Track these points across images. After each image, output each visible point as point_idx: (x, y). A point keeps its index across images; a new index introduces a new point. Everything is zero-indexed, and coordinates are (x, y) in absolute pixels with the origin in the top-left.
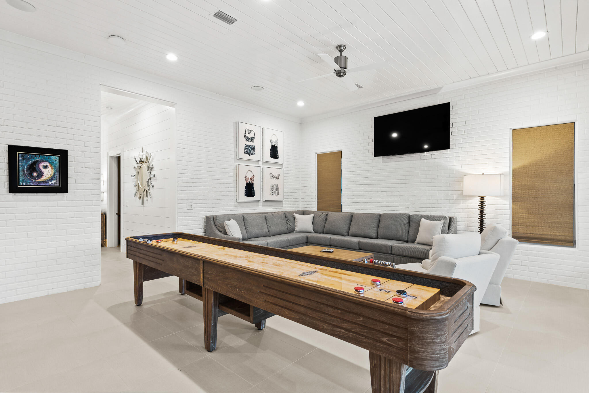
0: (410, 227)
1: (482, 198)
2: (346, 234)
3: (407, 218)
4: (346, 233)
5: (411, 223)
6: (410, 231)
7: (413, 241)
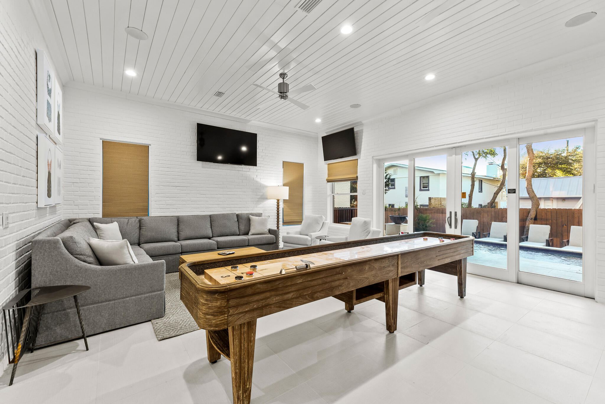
0: (239, 223)
1: (278, 200)
2: (176, 239)
3: (235, 217)
4: (176, 237)
5: (240, 220)
6: (240, 226)
7: (247, 234)
